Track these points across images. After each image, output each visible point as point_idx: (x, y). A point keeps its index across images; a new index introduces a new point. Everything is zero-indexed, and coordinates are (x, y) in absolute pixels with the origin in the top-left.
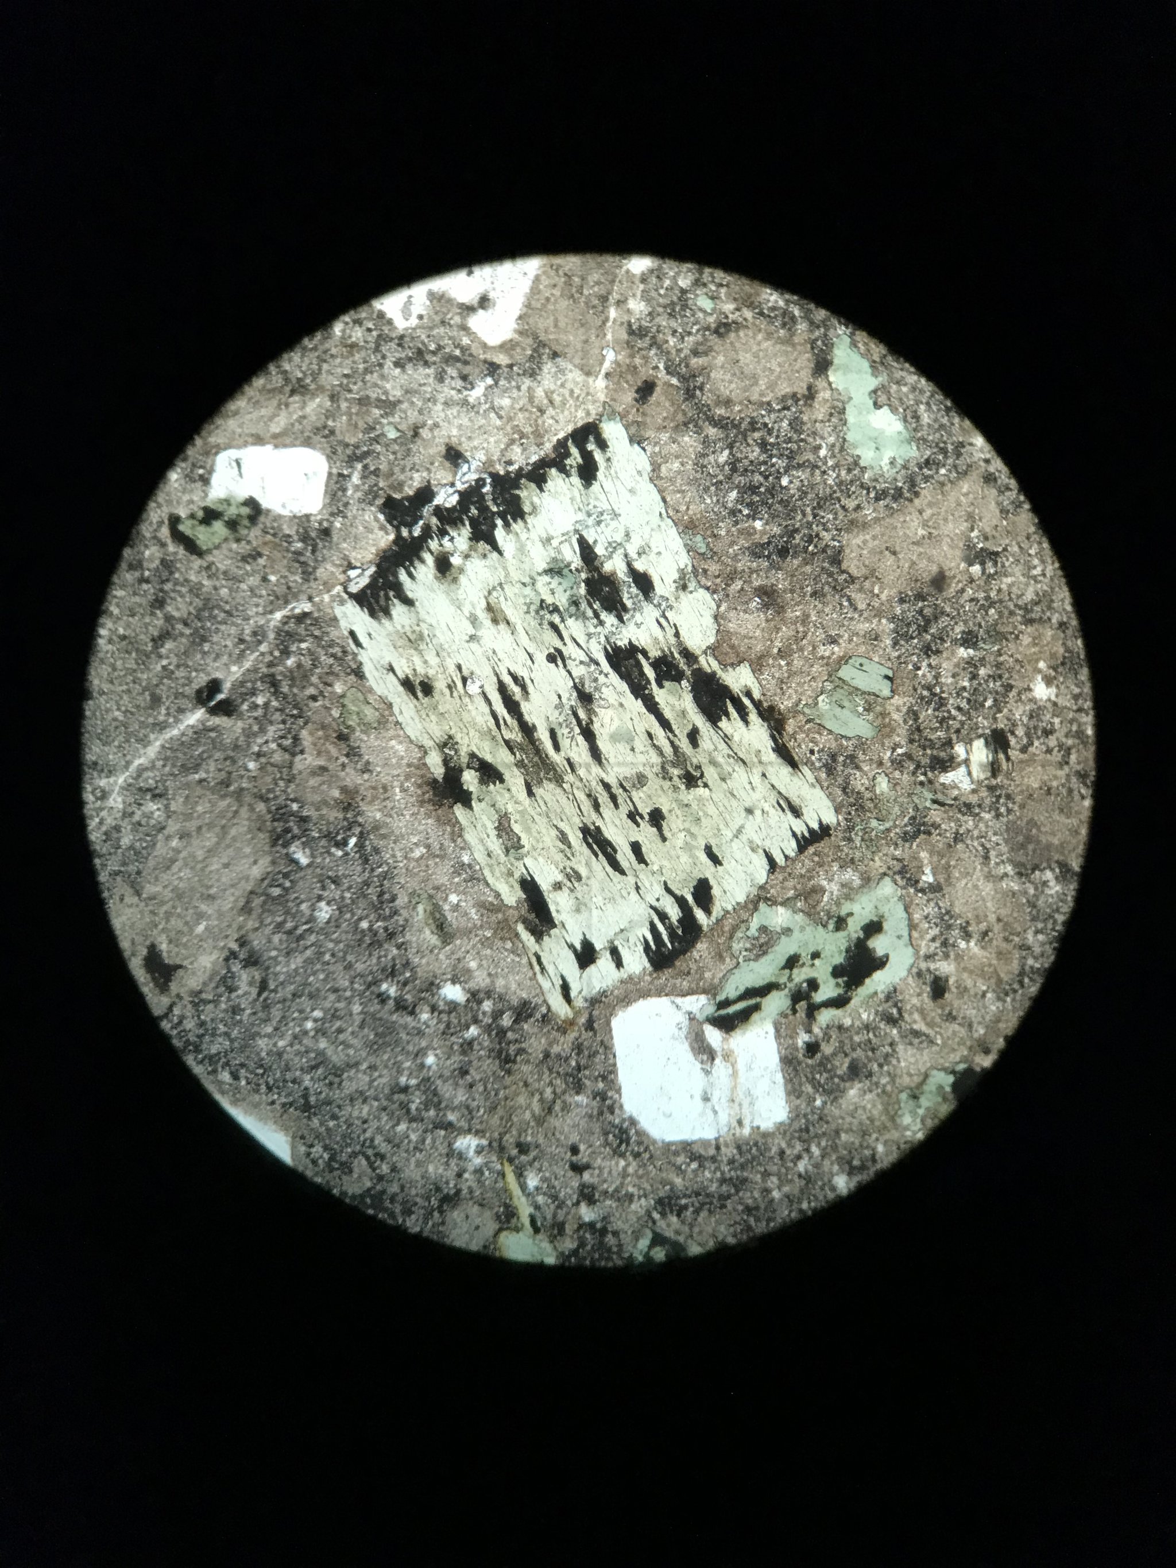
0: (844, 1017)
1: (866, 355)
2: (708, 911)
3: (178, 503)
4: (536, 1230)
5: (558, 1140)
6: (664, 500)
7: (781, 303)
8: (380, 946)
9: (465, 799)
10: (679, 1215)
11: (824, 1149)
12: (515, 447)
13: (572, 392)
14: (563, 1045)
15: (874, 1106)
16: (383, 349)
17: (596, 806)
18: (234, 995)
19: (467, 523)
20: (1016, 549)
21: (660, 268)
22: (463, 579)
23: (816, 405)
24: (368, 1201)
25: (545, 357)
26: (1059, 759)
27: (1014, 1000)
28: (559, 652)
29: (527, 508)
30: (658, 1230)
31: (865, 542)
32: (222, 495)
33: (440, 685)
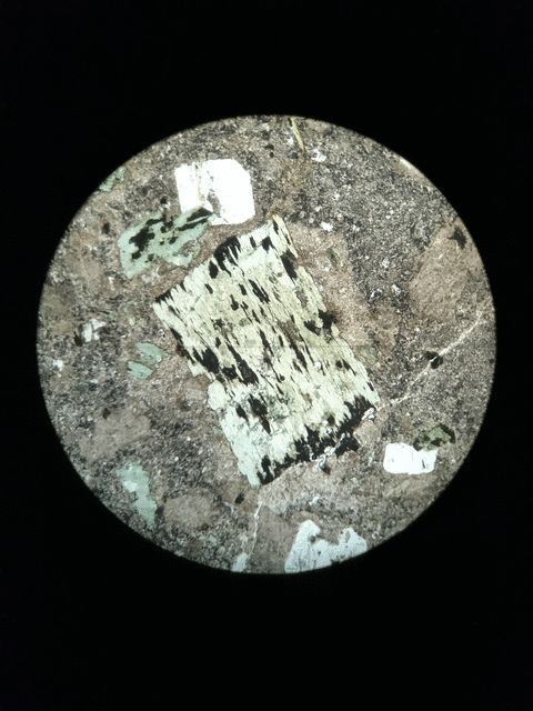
0: (149, 215)
1: (140, 517)
3: (451, 448)
4: (289, 119)
5: (279, 159)
6: (232, 450)
8: (360, 248)
9: (322, 314)
10: (225, 126)
11: (158, 156)
12: (299, 474)
13: (273, 499)
14: (277, 203)
15: (136, 175)
17: (262, 311)
18: (426, 226)
19: (320, 439)
20: (71, 428)
21: (233, 556)
22: (323, 414)
23: (162, 493)
25: (285, 515)
26: (51, 333)
28: (279, 381)
29: (294, 446)
31: (140, 431)
32: (431, 452)
33: (333, 366)
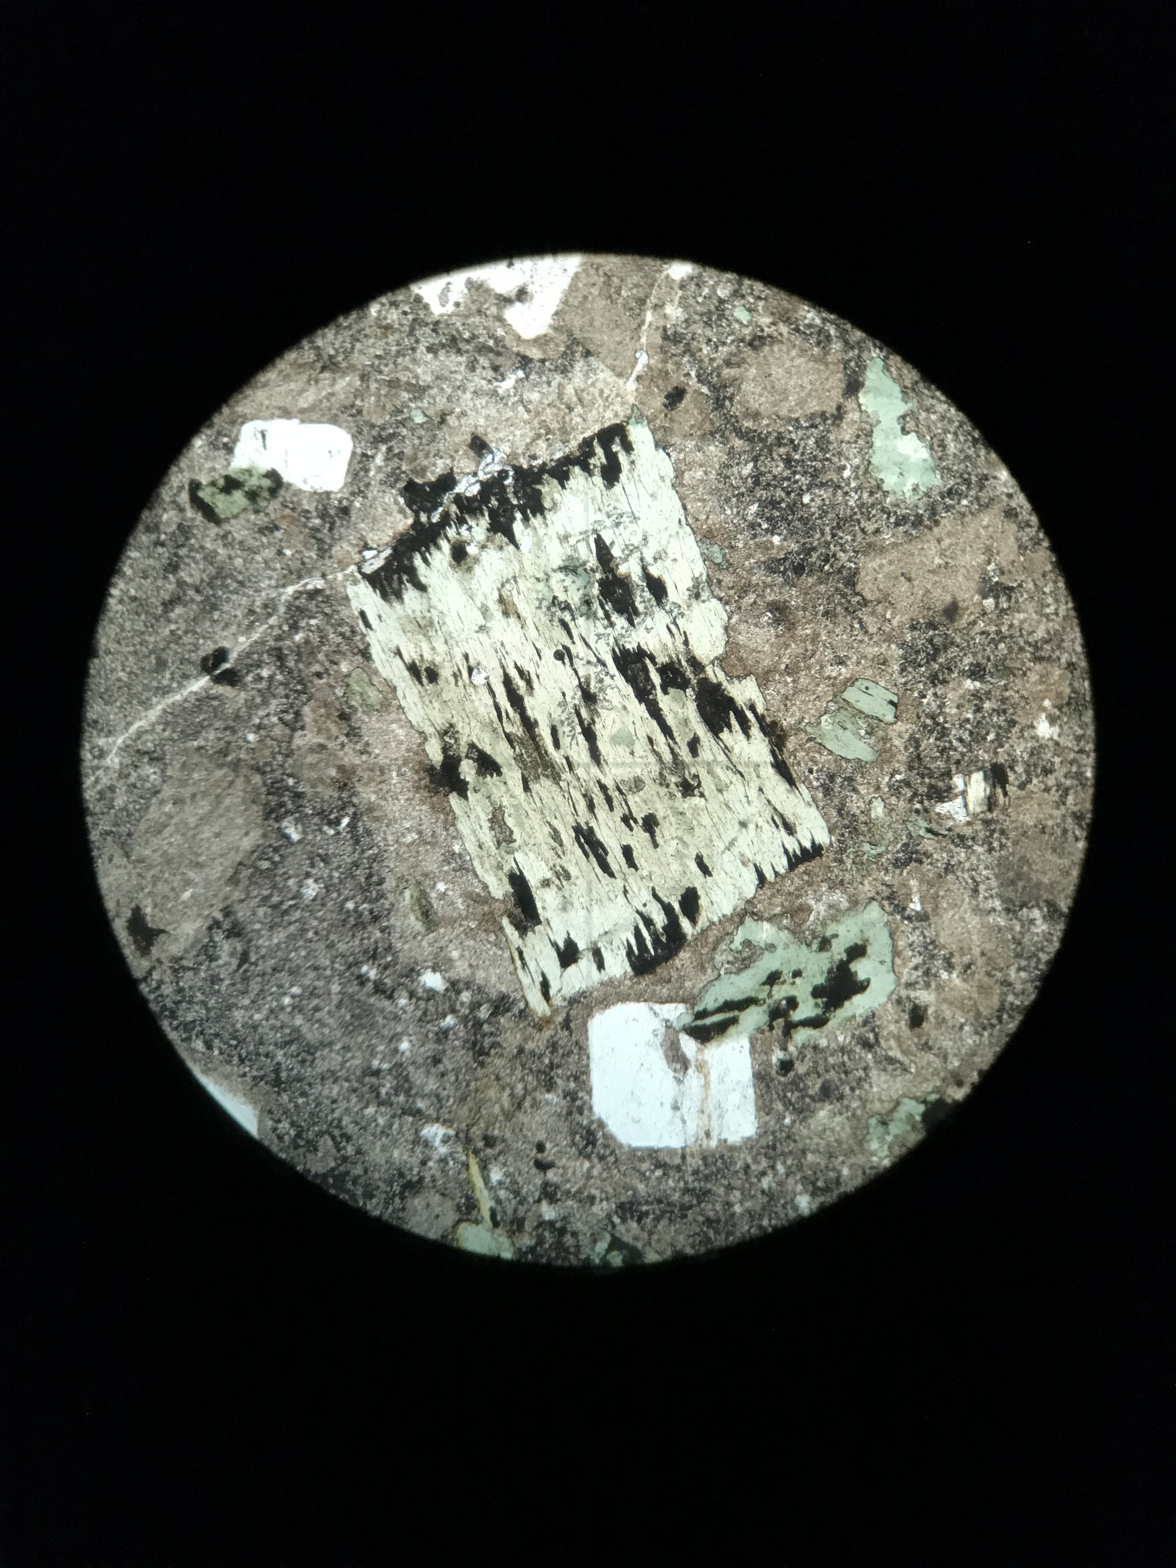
0: (820, 1037)
1: (898, 379)
2: (693, 921)
3: (200, 469)
4: (496, 1224)
5: (525, 1136)
6: (685, 507)
7: (818, 321)
8: (365, 928)
9: (461, 788)
10: (639, 1221)
11: (789, 1168)
12: (540, 442)
13: (602, 392)
14: (538, 1042)
15: (843, 1129)
16: (418, 333)
18: (214, 964)
19: (486, 514)
20: (1031, 585)
21: (700, 276)
22: (477, 569)
23: (844, 425)
24: (331, 1180)
25: (578, 355)
26: (1057, 798)
27: (991, 1035)
28: (567, 649)
29: (547, 504)
30: (618, 1235)
31: (881, 566)
32: (245, 465)
33: (446, 673)
